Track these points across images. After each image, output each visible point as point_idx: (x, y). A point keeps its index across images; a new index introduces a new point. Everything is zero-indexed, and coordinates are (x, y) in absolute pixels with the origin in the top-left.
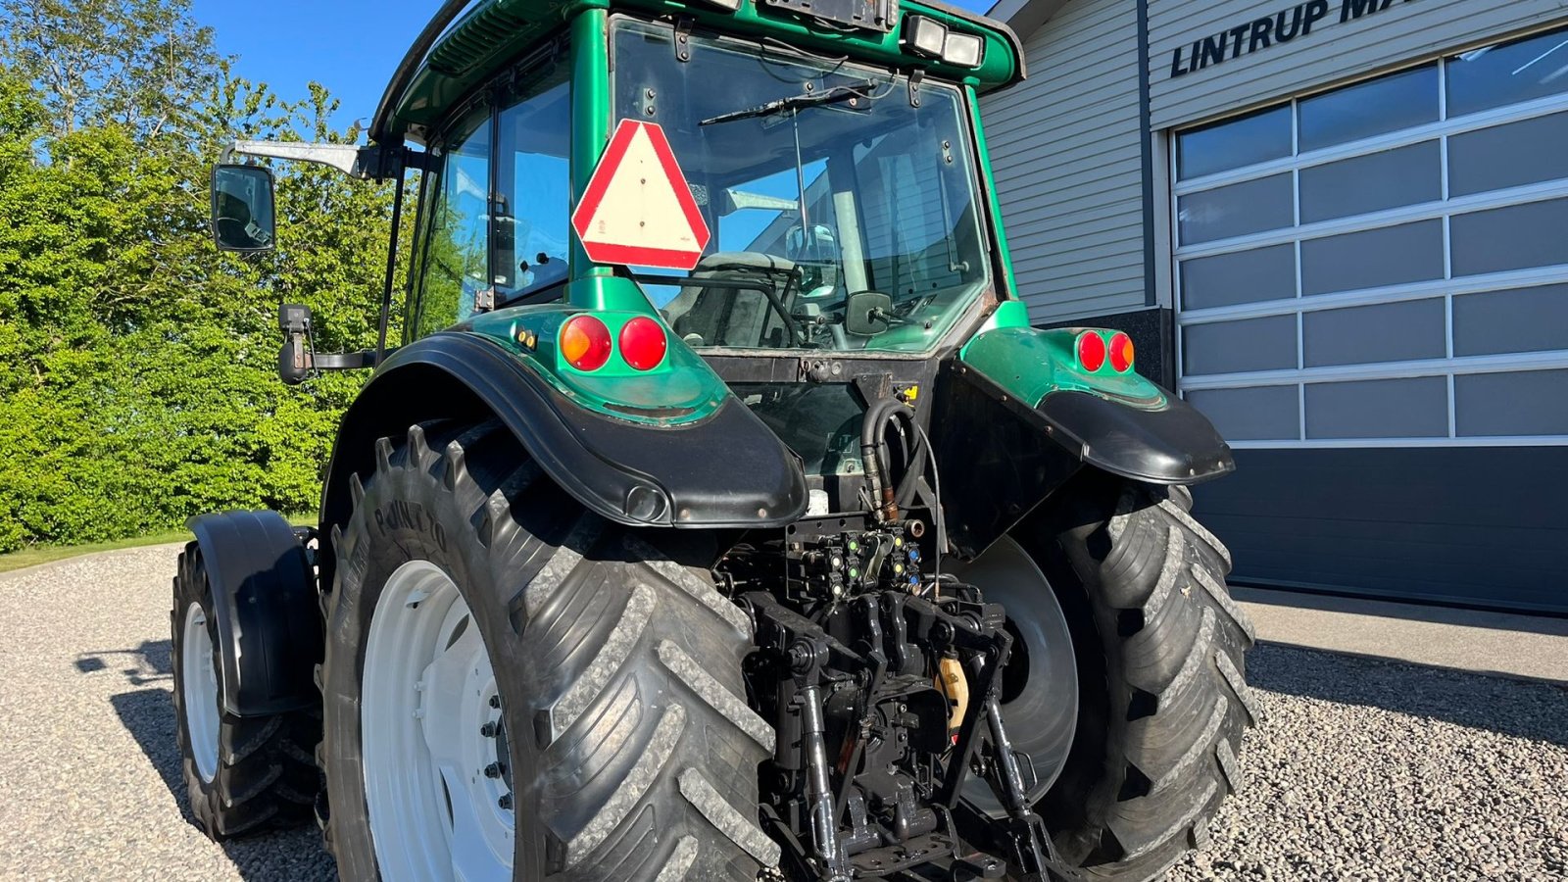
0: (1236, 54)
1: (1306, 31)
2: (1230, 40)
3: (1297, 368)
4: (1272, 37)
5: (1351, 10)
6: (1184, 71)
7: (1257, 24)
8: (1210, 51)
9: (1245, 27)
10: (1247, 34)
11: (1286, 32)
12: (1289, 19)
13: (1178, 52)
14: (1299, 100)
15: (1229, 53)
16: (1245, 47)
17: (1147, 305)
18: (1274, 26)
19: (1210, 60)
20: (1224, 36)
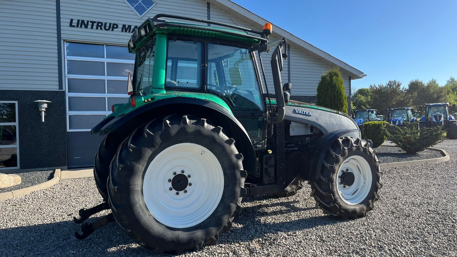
0: (92, 28)
1: (113, 30)
2: (90, 24)
3: (106, 111)
4: (103, 28)
5: (124, 30)
6: (74, 26)
7: (98, 23)
8: (82, 24)
9: (95, 22)
10: (95, 24)
11: (107, 28)
12: (108, 25)
13: (72, 20)
14: (106, 45)
15: (89, 27)
16: (95, 27)
17: (59, 89)
18: (104, 25)
19: (83, 26)
20: (88, 22)
